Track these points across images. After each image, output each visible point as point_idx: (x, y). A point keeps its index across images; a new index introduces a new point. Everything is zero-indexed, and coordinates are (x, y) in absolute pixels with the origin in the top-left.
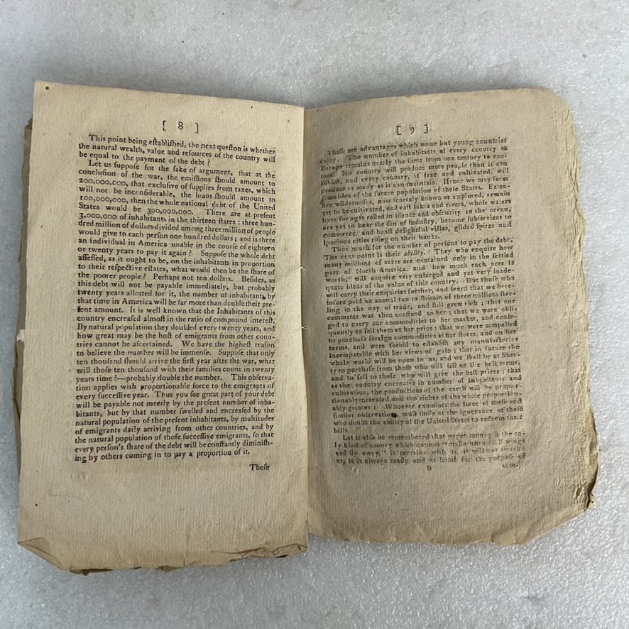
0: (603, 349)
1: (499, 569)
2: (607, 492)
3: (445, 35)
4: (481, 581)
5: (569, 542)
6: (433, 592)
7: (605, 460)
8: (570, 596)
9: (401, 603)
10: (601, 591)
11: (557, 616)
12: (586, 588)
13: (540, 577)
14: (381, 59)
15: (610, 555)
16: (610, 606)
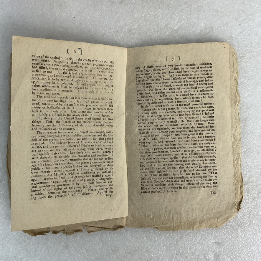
0: (246, 144)
1: (204, 232)
2: (247, 201)
3: (183, 15)
4: (197, 236)
5: (232, 221)
6: (177, 241)
7: (246, 188)
8: (232, 242)
9: (165, 246)
10: (244, 240)
11: (227, 250)
12: (238, 239)
13: (220, 235)
14: (157, 25)
15: (248, 226)
16: (248, 246)
